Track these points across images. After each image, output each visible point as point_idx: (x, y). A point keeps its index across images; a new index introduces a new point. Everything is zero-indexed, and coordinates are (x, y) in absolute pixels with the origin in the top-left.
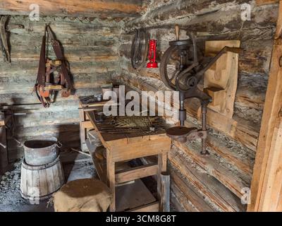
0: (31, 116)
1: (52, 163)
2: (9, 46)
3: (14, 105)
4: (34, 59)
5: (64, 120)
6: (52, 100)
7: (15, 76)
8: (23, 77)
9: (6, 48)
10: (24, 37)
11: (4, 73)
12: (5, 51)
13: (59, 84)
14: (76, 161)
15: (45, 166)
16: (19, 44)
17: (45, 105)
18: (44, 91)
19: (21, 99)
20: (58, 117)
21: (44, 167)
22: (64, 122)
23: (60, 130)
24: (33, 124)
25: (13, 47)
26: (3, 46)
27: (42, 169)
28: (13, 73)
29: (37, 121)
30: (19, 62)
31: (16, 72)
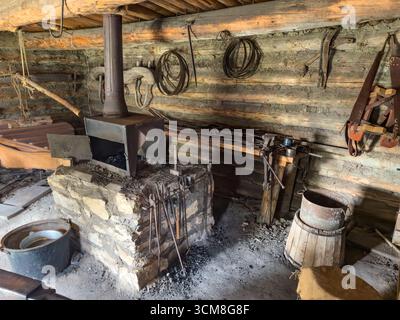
0: (331, 162)
1: (329, 233)
2: (329, 67)
3: (315, 143)
4: (356, 85)
5: (376, 181)
6: (367, 148)
7: (325, 107)
8: (335, 109)
9: (325, 70)
10: (352, 54)
11: (314, 101)
12: (321, 74)
13: (383, 125)
14: (373, 250)
15: (319, 232)
16: (342, 65)
17: (353, 152)
18: (356, 131)
19: (325, 137)
20: (369, 174)
21: (316, 232)
22: (375, 185)
23: (366, 194)
24: (331, 174)
25: (334, 68)
26: (321, 68)
27: (313, 233)
28: (324, 103)
29: (337, 171)
30: (336, 89)
31: (328, 102)
